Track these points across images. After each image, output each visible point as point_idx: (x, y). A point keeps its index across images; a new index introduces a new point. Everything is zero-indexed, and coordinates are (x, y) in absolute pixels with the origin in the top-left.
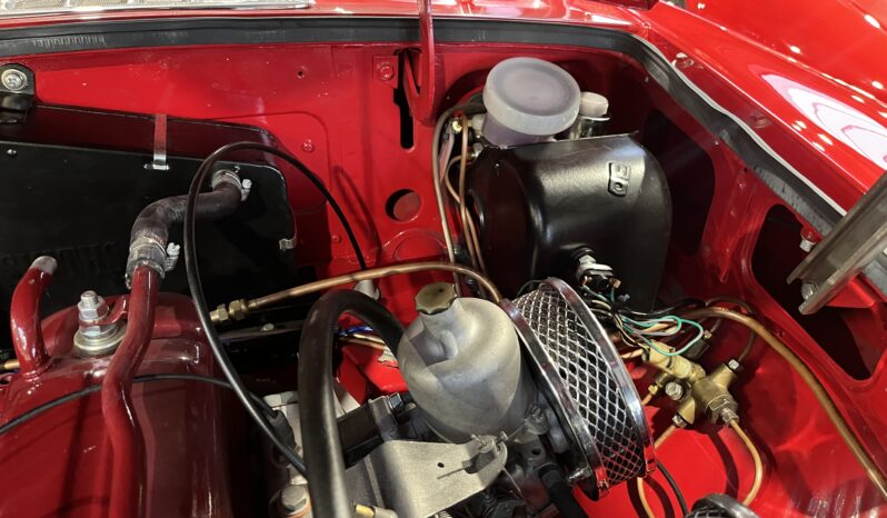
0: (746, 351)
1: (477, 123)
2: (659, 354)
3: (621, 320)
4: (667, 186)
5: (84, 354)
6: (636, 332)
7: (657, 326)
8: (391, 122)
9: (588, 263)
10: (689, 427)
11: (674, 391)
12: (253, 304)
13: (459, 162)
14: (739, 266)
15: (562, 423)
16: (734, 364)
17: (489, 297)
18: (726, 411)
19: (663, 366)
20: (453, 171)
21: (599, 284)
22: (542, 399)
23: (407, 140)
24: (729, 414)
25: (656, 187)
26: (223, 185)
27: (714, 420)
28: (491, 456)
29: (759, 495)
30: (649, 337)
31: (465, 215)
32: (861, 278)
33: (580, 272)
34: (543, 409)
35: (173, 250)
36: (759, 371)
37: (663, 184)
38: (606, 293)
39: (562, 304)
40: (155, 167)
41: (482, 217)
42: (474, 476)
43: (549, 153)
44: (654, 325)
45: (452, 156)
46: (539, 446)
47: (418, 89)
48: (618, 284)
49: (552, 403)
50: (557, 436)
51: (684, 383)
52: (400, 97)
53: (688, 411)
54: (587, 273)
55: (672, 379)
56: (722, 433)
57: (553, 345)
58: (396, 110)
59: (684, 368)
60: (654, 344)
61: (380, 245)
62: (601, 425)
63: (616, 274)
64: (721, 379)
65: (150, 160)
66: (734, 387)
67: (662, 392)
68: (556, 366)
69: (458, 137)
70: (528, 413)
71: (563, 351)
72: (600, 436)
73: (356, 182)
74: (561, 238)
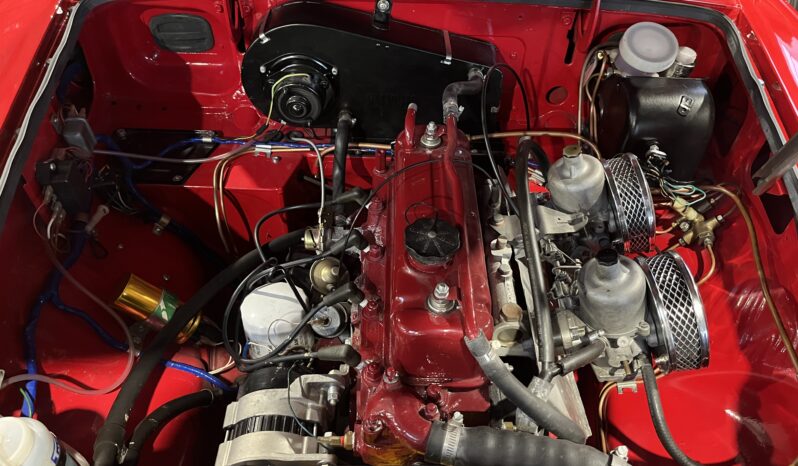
0: (729, 213)
1: (613, 54)
2: (679, 204)
3: (663, 182)
4: (714, 115)
5: (425, 147)
6: (670, 190)
7: (683, 189)
8: (562, 48)
9: (655, 150)
10: (687, 246)
11: (685, 226)
12: (474, 138)
13: (597, 77)
14: (744, 167)
15: (615, 218)
16: (720, 218)
17: (595, 156)
18: (707, 239)
19: (680, 211)
20: (592, 82)
21: (657, 161)
22: (609, 207)
23: (568, 59)
24: (708, 241)
25: (706, 114)
26: (476, 77)
27: (700, 243)
28: (581, 220)
29: (709, 280)
30: (676, 195)
31: (593, 109)
32: (782, 180)
33: (648, 153)
34: (608, 210)
35: (461, 109)
36: (734, 225)
37: (711, 113)
38: (660, 168)
39: (630, 165)
40: (446, 63)
41: (602, 112)
42: (572, 227)
43: (650, 84)
44: (681, 189)
45: (594, 72)
46: (602, 225)
47: (583, 31)
48: (667, 163)
49: (614, 209)
50: (612, 224)
51: (691, 223)
52: (571, 35)
53: (688, 237)
54: (652, 154)
55: (686, 220)
56: (703, 252)
57: (620, 183)
58: (568, 41)
59: (692, 215)
60: (678, 198)
61: (537, 116)
62: (633, 221)
63: (668, 158)
64: (710, 224)
65: (444, 59)
66: (715, 230)
67: (678, 226)
68: (619, 191)
69: (600, 63)
70: (601, 210)
71: (624, 186)
72: (631, 225)
73: (534, 79)
74: (643, 133)
